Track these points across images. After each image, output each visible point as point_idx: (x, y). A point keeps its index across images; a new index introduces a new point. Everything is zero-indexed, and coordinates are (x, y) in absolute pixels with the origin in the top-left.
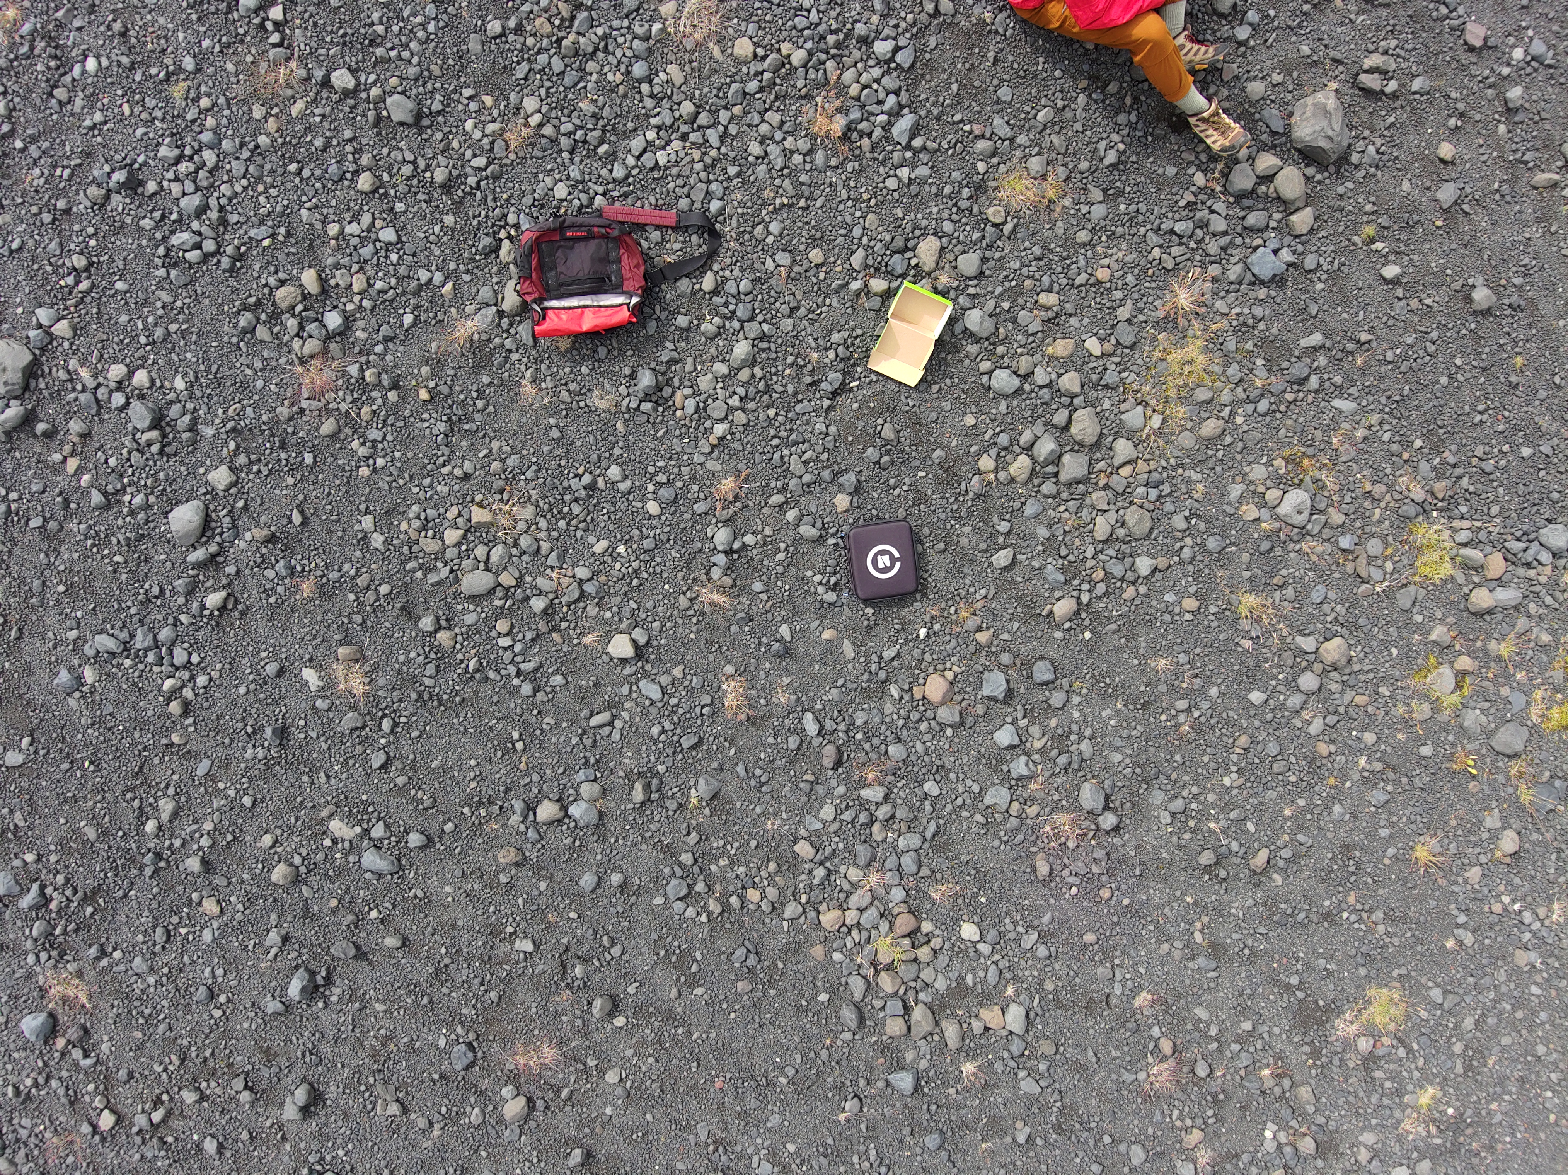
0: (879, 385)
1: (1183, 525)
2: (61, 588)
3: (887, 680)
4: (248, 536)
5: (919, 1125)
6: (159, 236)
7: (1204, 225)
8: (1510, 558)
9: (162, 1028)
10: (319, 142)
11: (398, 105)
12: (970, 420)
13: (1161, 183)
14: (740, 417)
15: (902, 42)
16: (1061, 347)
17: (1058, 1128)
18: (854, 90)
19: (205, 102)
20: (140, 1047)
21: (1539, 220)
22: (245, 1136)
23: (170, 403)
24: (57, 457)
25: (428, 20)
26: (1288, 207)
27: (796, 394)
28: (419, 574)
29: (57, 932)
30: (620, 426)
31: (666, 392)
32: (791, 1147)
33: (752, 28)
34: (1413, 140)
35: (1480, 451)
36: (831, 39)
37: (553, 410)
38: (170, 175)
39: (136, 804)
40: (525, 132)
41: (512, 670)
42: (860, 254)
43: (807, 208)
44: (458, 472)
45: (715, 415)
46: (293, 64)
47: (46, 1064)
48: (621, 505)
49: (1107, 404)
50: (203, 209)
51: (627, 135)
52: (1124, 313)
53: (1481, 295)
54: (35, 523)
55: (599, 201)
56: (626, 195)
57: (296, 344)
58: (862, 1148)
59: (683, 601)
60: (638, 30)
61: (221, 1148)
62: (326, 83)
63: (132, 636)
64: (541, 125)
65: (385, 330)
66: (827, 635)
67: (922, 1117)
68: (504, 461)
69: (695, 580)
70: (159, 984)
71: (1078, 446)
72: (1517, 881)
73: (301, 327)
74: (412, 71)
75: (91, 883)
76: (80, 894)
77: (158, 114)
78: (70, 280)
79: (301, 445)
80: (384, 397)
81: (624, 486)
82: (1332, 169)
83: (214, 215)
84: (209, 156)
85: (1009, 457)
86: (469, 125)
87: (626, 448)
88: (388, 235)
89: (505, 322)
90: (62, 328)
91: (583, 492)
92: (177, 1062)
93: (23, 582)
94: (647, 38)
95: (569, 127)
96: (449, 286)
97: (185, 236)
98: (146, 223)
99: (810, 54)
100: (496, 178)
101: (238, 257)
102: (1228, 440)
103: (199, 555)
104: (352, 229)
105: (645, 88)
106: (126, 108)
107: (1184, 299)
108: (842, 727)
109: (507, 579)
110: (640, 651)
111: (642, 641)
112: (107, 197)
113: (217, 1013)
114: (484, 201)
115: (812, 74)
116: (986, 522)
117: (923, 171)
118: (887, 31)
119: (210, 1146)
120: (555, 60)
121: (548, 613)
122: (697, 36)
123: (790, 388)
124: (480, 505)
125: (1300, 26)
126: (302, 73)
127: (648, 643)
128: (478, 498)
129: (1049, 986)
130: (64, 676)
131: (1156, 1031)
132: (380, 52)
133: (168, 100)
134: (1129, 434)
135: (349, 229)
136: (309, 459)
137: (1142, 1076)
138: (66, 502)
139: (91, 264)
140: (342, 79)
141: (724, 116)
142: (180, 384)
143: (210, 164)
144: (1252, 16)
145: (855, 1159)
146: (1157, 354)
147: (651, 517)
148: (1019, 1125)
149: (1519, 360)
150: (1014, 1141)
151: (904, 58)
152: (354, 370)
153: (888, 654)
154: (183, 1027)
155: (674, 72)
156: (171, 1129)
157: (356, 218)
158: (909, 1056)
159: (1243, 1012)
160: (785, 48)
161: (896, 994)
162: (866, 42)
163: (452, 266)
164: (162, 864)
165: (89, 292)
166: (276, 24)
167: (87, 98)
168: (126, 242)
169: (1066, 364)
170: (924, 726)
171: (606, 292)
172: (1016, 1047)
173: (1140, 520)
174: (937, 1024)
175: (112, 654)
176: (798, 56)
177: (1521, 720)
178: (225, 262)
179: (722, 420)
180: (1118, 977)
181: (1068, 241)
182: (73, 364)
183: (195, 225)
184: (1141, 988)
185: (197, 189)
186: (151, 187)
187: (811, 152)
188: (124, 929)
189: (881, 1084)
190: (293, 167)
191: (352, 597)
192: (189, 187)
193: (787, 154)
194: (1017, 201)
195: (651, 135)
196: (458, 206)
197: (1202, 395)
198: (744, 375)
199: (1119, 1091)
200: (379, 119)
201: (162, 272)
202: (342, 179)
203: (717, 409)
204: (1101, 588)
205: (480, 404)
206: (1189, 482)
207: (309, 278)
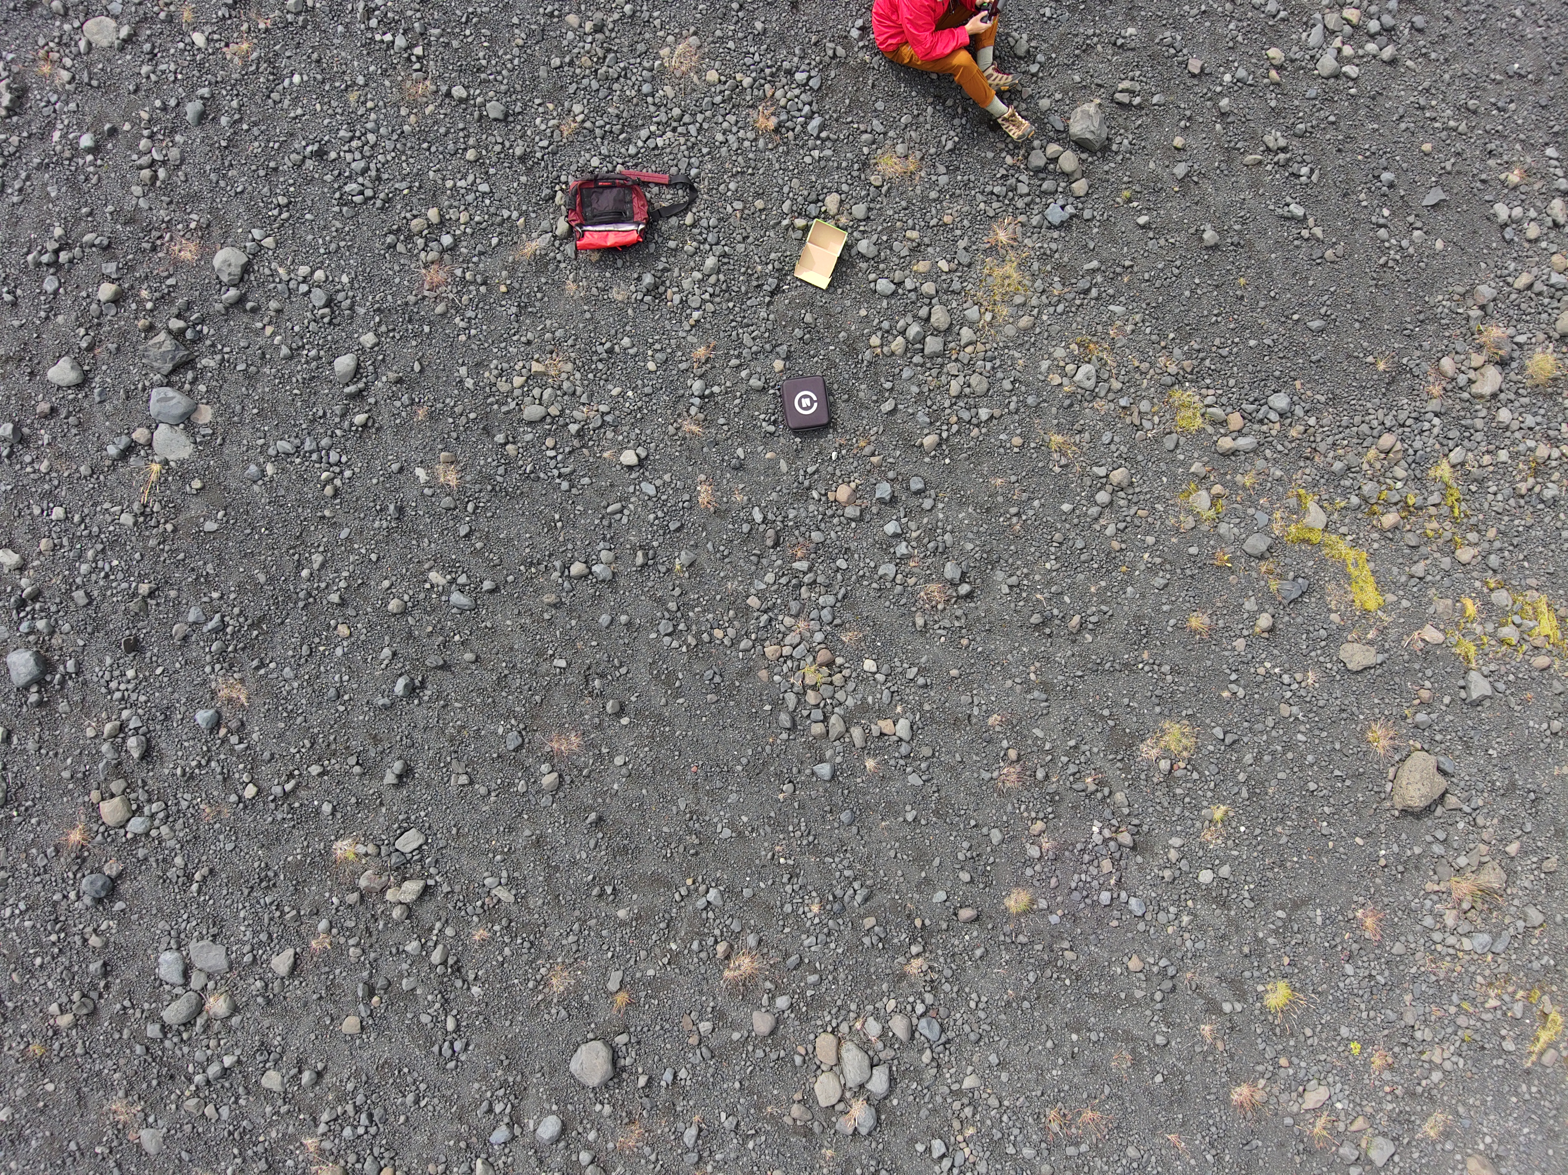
0: (802, 289)
1: (1010, 387)
2: (255, 411)
3: (809, 488)
4: (384, 379)
5: (836, 805)
6: (336, 186)
7: (1014, 189)
8: (1247, 417)
9: (300, 720)
10: (442, 130)
11: (494, 107)
12: (863, 312)
13: (984, 163)
14: (710, 307)
15: (813, 73)
16: (922, 266)
17: (936, 812)
18: (783, 102)
19: (370, 104)
20: (281, 736)
21: (1250, 187)
22: (353, 800)
23: (338, 291)
24: (259, 325)
25: (514, 57)
26: (1068, 177)
27: (747, 293)
28: (496, 407)
29: (230, 649)
30: (630, 311)
31: (662, 289)
32: (745, 819)
33: (717, 64)
34: (1155, 136)
35: (1217, 342)
36: (768, 71)
37: (587, 300)
38: (346, 148)
39: (296, 557)
40: (573, 125)
41: (556, 472)
42: (788, 203)
43: (752, 174)
44: (523, 339)
45: (693, 305)
46: (428, 83)
47: (209, 750)
48: (630, 364)
49: (954, 305)
50: (367, 169)
51: (638, 128)
52: (962, 244)
53: (1210, 236)
54: (241, 367)
55: (619, 167)
56: (636, 165)
57: (423, 255)
58: (796, 821)
59: (671, 429)
60: (646, 64)
61: (334, 810)
62: (448, 94)
63: (302, 443)
64: (583, 121)
65: (479, 247)
66: (769, 455)
67: (838, 800)
68: (553, 333)
69: (679, 415)
70: (301, 686)
71: (936, 332)
72: (1275, 652)
73: (426, 245)
74: (503, 88)
75: (259, 613)
76: (250, 621)
77: (339, 111)
78: (276, 212)
79: (422, 321)
80: (478, 290)
81: (632, 351)
82: (1099, 154)
83: (373, 173)
84: (371, 138)
85: (890, 338)
86: (538, 121)
87: (635, 326)
88: (484, 188)
89: (557, 243)
90: (269, 242)
91: (605, 355)
92: (308, 745)
93: (229, 406)
94: (651, 70)
95: (602, 123)
96: (522, 220)
97: (354, 186)
98: (328, 178)
99: (755, 80)
100: (554, 153)
101: (387, 200)
102: (1038, 330)
103: (352, 389)
104: (462, 183)
105: (650, 100)
106: (318, 107)
107: (1003, 237)
108: (780, 518)
109: (554, 411)
110: (642, 463)
111: (643, 454)
112: (303, 161)
113: (341, 708)
114: (546, 167)
115: (756, 92)
116: (876, 382)
117: (828, 152)
118: (803, 67)
119: (327, 808)
120: (594, 83)
121: (580, 434)
122: (683, 68)
123: (743, 289)
124: (537, 361)
125: (1073, 64)
126: (434, 88)
127: (647, 457)
128: (536, 356)
129: (927, 707)
130: (253, 468)
131: (1005, 744)
132: (483, 76)
133: (346, 102)
134: (971, 325)
135: (459, 184)
136: (427, 329)
137: (995, 774)
138: (263, 353)
139: (290, 203)
140: (458, 92)
141: (699, 118)
142: (345, 279)
143: (372, 142)
144: (1040, 58)
145: (791, 828)
146: (986, 271)
147: (650, 372)
148: (908, 808)
149: (1242, 281)
150: (905, 820)
151: (814, 83)
152: (458, 272)
153: (810, 470)
154: (314, 720)
155: (669, 90)
156: (298, 798)
157: (464, 177)
158: (828, 754)
159: (1070, 734)
160: (739, 76)
161: (817, 706)
162: (790, 73)
163: (524, 208)
164: (311, 600)
165: (287, 220)
166: (418, 57)
167: (292, 100)
168: (314, 190)
169: (926, 277)
170: (836, 521)
171: (623, 222)
172: (904, 749)
173: (980, 382)
174: (847, 731)
175: (288, 455)
176: (747, 82)
177: (1266, 530)
178: (379, 203)
179: (697, 309)
180: (976, 702)
181: (924, 198)
182: (274, 265)
183: (360, 180)
184: (993, 711)
185: (363, 157)
186: (333, 155)
187: (756, 140)
188: (279, 647)
189: (808, 772)
190: (425, 145)
191: (451, 420)
192: (358, 156)
193: (740, 141)
194: (889, 172)
195: (653, 128)
196: (529, 170)
197: (1018, 300)
198: (713, 279)
199: (980, 786)
200: (481, 116)
201: (337, 209)
202: (456, 153)
203: (695, 302)
204: (955, 428)
205: (539, 295)
206: (1013, 358)
207: (433, 214)
